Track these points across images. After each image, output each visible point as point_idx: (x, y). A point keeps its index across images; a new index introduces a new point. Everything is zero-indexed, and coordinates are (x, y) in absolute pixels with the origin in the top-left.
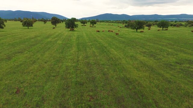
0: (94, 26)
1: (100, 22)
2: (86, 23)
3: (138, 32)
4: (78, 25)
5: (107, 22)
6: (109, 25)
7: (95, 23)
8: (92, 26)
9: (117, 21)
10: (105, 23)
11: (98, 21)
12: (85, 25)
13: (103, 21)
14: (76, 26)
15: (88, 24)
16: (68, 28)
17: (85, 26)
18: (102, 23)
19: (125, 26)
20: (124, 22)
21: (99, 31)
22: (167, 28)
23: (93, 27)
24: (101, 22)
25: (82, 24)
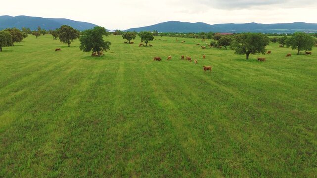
0: (148, 44)
1: (160, 35)
2: (134, 38)
3: (250, 61)
4: (110, 43)
5: (173, 35)
6: (178, 41)
7: (151, 39)
8: (145, 44)
9: (190, 34)
10: (170, 38)
11: (156, 34)
12: (131, 41)
13: (166, 35)
14: (106, 46)
15: (138, 40)
16: (88, 50)
17: (132, 43)
18: (164, 38)
19: (212, 45)
20: (202, 36)
21: (158, 59)
22: (310, 49)
23: (146, 46)
24: (162, 35)
25: (126, 40)
